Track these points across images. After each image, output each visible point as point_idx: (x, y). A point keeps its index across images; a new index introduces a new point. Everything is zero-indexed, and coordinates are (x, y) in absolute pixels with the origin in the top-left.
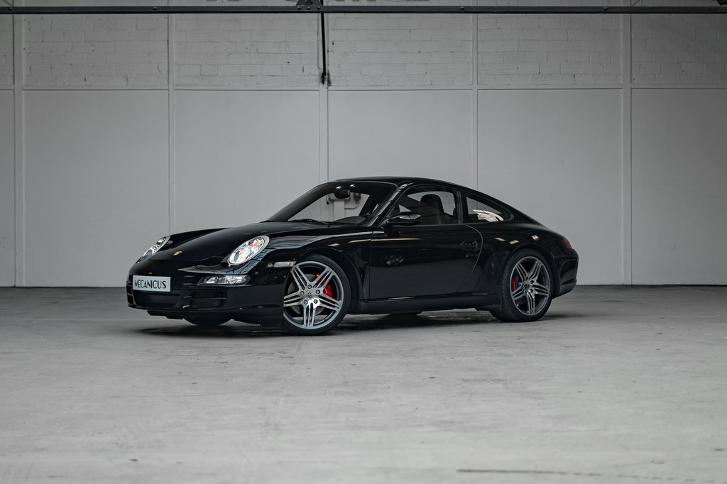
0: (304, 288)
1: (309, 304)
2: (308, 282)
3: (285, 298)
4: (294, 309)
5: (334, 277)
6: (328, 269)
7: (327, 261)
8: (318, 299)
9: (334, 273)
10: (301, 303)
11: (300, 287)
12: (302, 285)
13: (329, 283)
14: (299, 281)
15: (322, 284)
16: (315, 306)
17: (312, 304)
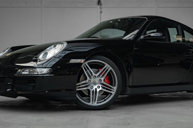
0: (90, 78)
1: (94, 89)
2: (94, 74)
3: (77, 84)
4: (84, 92)
5: (111, 71)
6: (107, 65)
7: (106, 60)
8: (100, 86)
9: (111, 68)
10: (89, 88)
11: (88, 77)
12: (89, 76)
13: (107, 75)
14: (87, 73)
15: (103, 75)
16: (98, 90)
17: (96, 89)
